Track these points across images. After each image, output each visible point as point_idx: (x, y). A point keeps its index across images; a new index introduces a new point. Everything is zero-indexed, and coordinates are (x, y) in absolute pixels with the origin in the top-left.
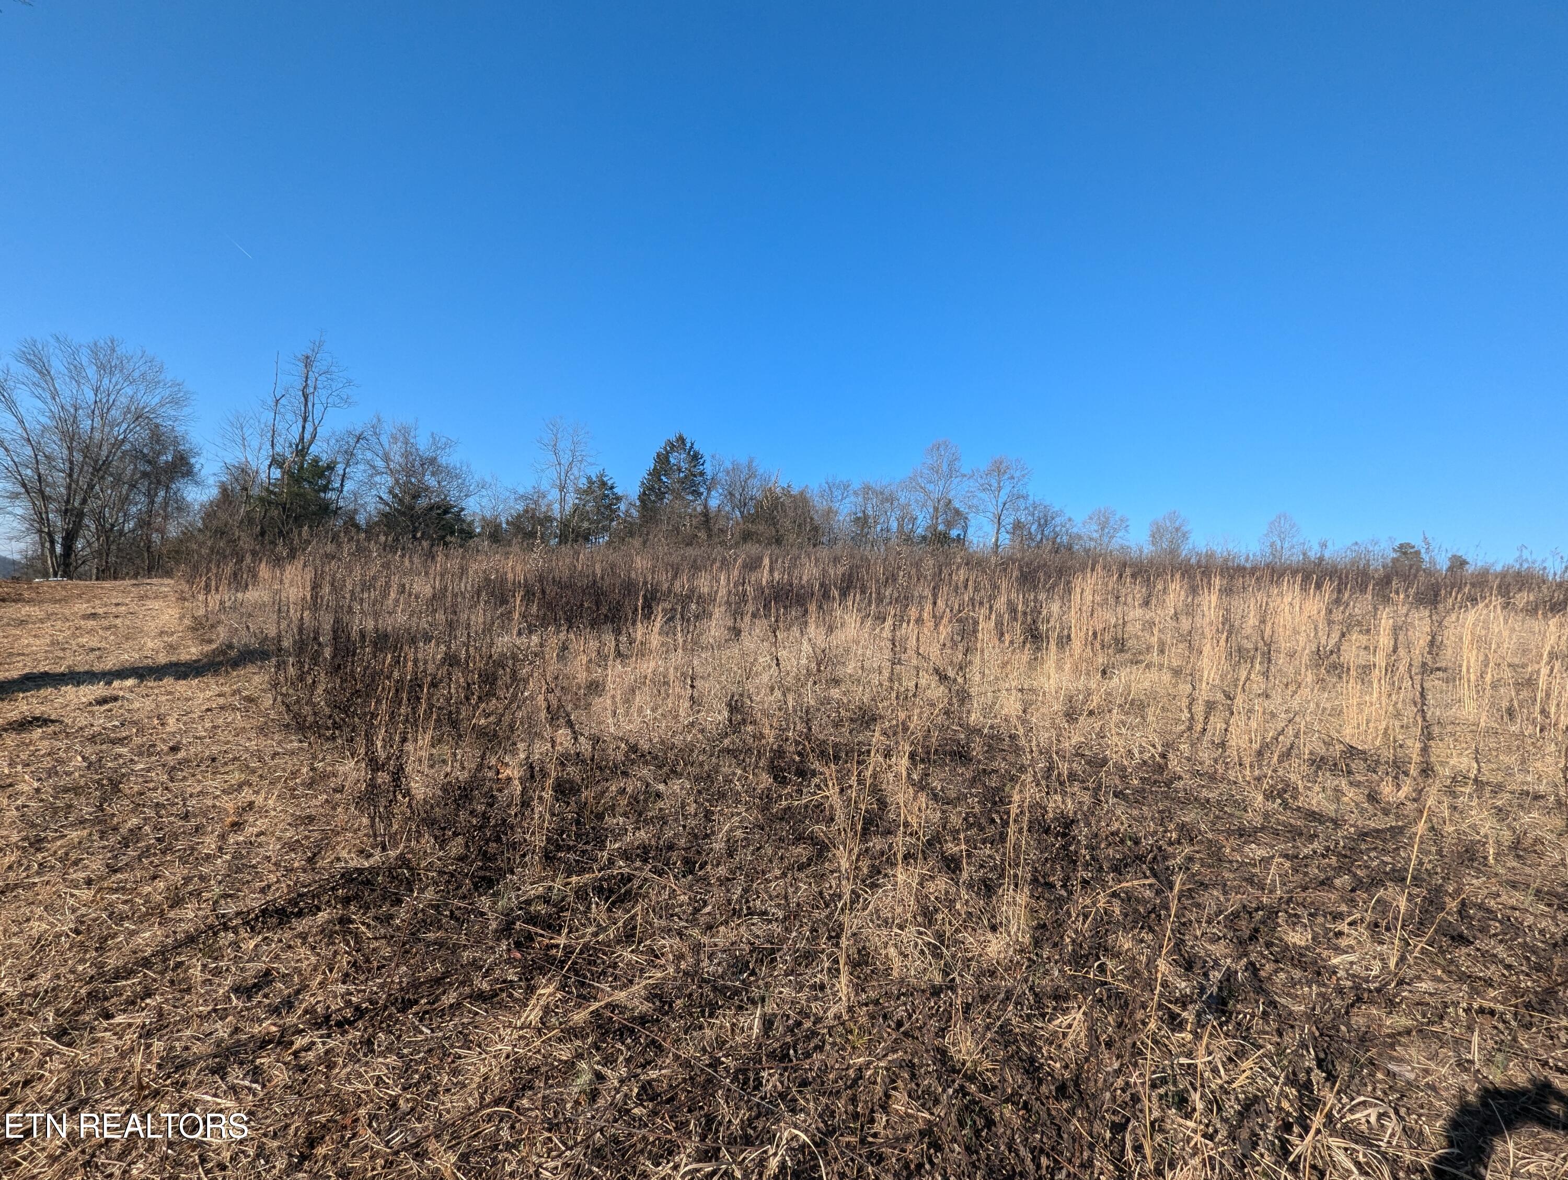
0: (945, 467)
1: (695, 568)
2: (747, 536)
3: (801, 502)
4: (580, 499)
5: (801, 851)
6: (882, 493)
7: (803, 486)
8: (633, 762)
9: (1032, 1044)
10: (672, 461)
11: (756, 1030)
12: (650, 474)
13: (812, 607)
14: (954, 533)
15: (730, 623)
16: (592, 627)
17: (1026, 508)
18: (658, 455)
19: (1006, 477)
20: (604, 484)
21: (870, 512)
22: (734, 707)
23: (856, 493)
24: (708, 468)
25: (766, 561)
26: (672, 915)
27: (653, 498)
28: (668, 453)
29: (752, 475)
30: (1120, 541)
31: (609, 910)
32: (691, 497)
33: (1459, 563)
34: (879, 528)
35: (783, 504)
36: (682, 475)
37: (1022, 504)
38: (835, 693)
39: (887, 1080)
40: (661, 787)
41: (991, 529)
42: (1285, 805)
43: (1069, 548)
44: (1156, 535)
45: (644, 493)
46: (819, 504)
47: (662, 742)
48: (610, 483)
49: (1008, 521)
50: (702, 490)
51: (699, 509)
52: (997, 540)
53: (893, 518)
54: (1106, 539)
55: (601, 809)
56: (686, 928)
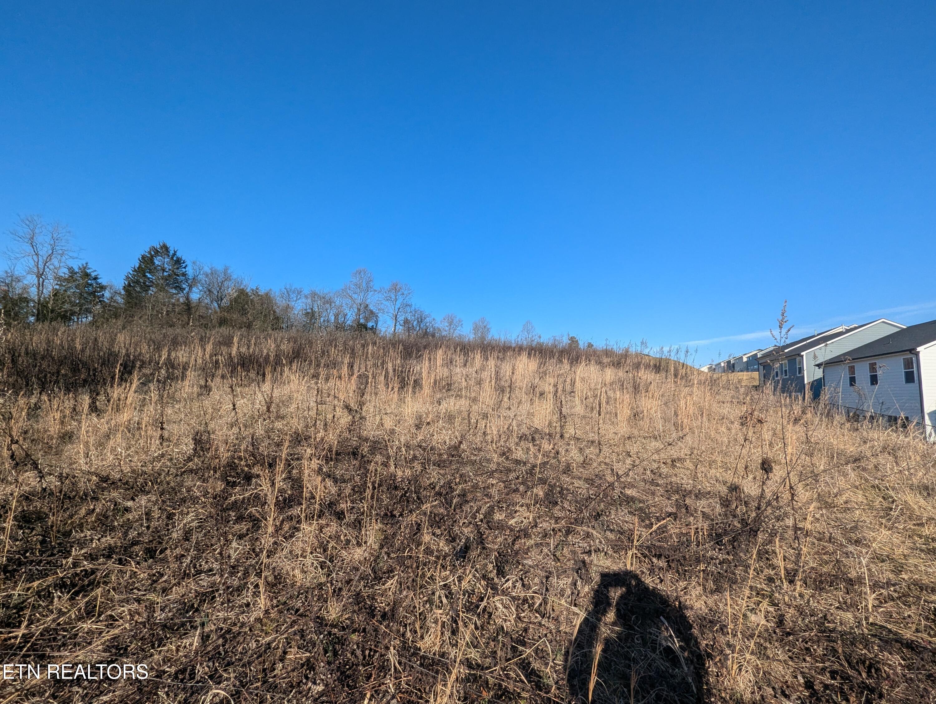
0: (364, 285)
1: (175, 343)
2: (222, 322)
3: (267, 299)
4: (61, 285)
5: (243, 527)
6: (323, 298)
7: (268, 289)
8: (103, 489)
9: (373, 599)
10: (157, 262)
11: (195, 644)
12: (135, 271)
13: (268, 370)
14: (370, 325)
15: (202, 382)
16: (68, 390)
17: (411, 312)
18: (143, 257)
19: (400, 293)
20: (87, 275)
21: (316, 309)
22: (197, 441)
23: (306, 297)
24: (190, 271)
25: (235, 340)
26: (132, 590)
27: (138, 289)
28: (152, 256)
29: (228, 278)
30: (459, 332)
31: (72, 599)
32: (174, 291)
33: (590, 345)
34: (322, 320)
35: (252, 301)
36: (165, 274)
37: (408, 309)
38: (279, 425)
39: (285, 644)
40: (130, 504)
41: (391, 323)
42: (507, 458)
43: (433, 336)
44: (476, 329)
45: (129, 285)
46: (280, 302)
47: (133, 471)
48: (93, 275)
49: (401, 318)
50: (184, 286)
51: (181, 300)
52: (395, 330)
53: (331, 314)
54: (452, 331)
55: (68, 528)
56: (144, 595)
